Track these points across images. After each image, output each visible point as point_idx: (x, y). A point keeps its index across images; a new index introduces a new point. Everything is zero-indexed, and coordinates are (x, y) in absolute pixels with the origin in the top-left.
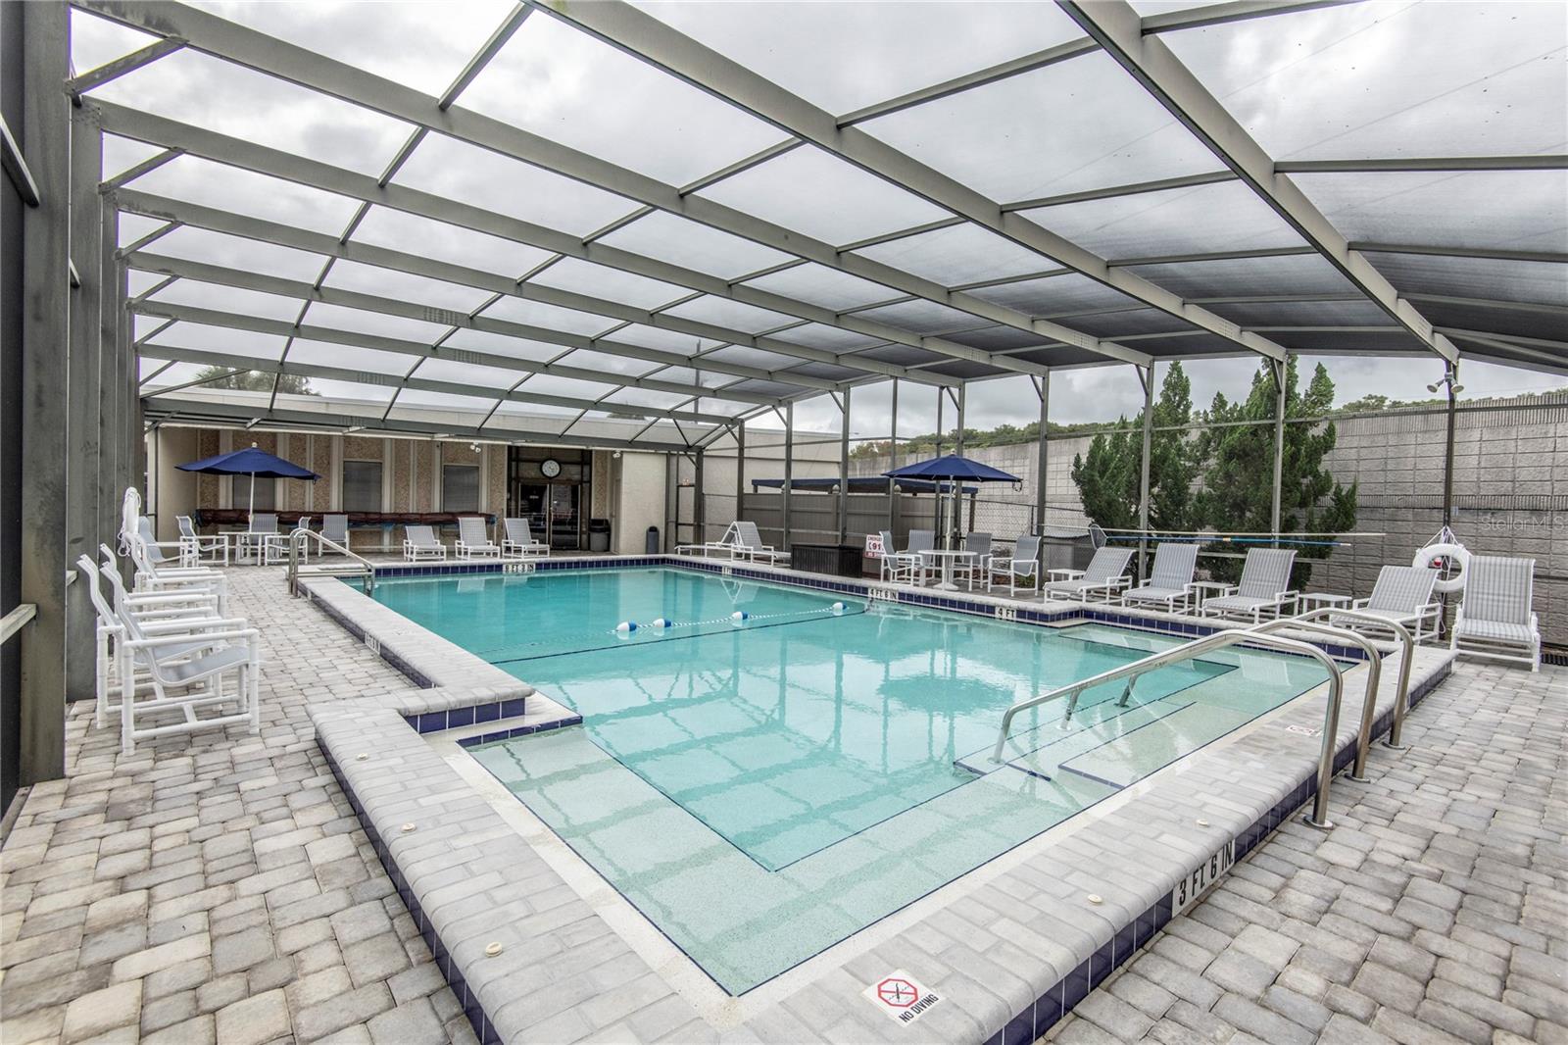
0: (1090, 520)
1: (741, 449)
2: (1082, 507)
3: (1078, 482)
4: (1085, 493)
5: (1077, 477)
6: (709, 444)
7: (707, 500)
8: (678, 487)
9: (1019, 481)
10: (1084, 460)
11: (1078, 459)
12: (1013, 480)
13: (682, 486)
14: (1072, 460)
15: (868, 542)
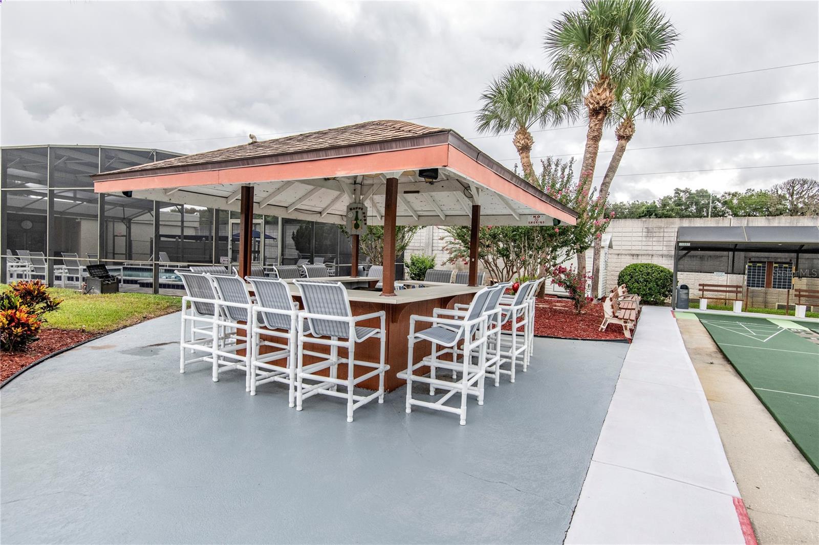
0: (298, 251)
1: (182, 221)
2: (295, 247)
3: (294, 240)
4: (296, 243)
5: (293, 238)
6: (134, 218)
7: (133, 242)
8: (114, 236)
9: (276, 239)
10: (295, 233)
11: (293, 233)
12: (274, 239)
13: (117, 236)
14: (292, 233)
15: (221, 259)
